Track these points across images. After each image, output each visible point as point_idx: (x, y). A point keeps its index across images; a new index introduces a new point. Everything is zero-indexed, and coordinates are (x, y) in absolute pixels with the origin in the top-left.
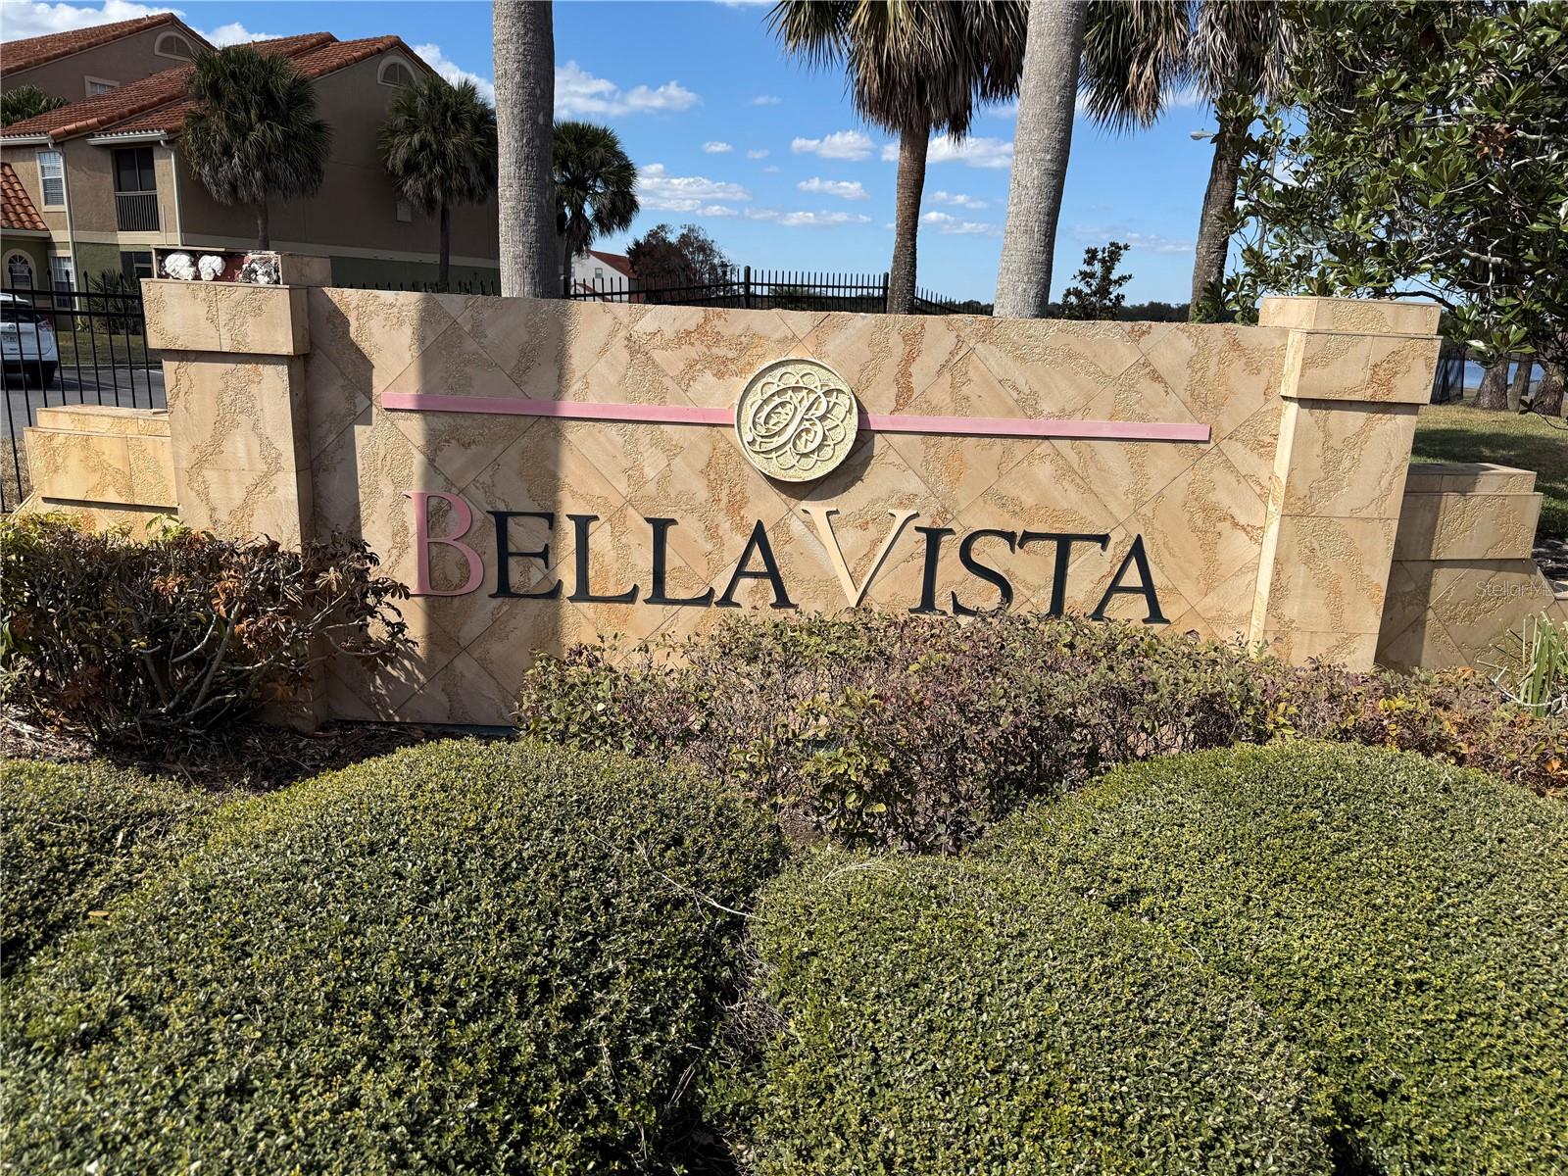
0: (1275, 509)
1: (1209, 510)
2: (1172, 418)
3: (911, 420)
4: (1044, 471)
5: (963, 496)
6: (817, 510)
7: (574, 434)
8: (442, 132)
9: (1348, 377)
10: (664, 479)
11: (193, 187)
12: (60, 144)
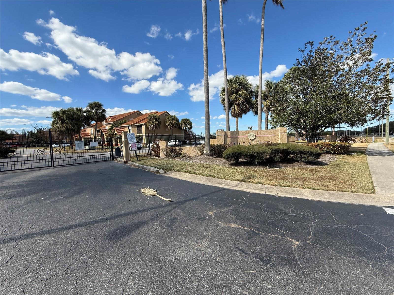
0: (279, 139)
1: (276, 140)
2: (273, 135)
3: (258, 136)
4: (266, 138)
5: (262, 140)
6: (253, 141)
7: (239, 138)
8: (172, 121)
9: (282, 131)
10: (244, 140)
11: (147, 129)
12: (131, 125)
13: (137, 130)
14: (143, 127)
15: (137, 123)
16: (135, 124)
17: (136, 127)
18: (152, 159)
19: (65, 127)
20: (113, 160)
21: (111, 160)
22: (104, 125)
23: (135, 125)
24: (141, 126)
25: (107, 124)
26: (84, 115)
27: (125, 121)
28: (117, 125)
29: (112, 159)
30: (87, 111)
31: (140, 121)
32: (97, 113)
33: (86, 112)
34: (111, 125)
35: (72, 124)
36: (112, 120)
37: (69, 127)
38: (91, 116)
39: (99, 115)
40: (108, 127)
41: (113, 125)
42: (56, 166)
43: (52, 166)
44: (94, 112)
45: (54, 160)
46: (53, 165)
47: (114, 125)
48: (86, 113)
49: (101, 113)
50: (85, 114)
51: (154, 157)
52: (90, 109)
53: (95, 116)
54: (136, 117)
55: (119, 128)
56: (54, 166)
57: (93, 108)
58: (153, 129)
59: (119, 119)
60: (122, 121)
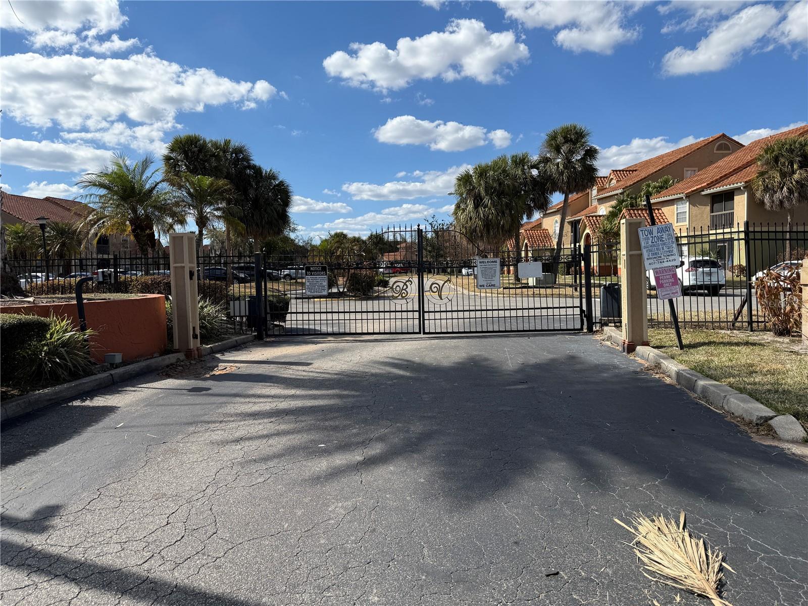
11: (755, 205)
12: (688, 196)
13: (712, 211)
14: (737, 198)
15: (709, 186)
16: (703, 189)
17: (709, 200)
18: (754, 344)
19: (482, 215)
20: (590, 330)
21: (582, 329)
22: (595, 203)
23: (703, 193)
24: (729, 196)
25: (601, 201)
26: (532, 176)
27: (666, 182)
28: (636, 199)
29: (585, 327)
30: (540, 162)
31: (726, 176)
32: (568, 163)
33: (538, 164)
34: (614, 203)
35: (499, 207)
36: (620, 183)
37: (490, 217)
38: (550, 176)
39: (575, 168)
40: (603, 210)
41: (621, 202)
42: (429, 333)
43: (420, 333)
44: (559, 160)
45: (426, 315)
46: (422, 330)
47: (623, 201)
48: (538, 169)
49: (583, 160)
50: (535, 172)
51: (769, 337)
52: (548, 155)
53: (562, 173)
54: (712, 163)
55: (642, 210)
56: (425, 333)
57: (558, 150)
58: (786, 204)
59: (643, 175)
60: (652, 185)
